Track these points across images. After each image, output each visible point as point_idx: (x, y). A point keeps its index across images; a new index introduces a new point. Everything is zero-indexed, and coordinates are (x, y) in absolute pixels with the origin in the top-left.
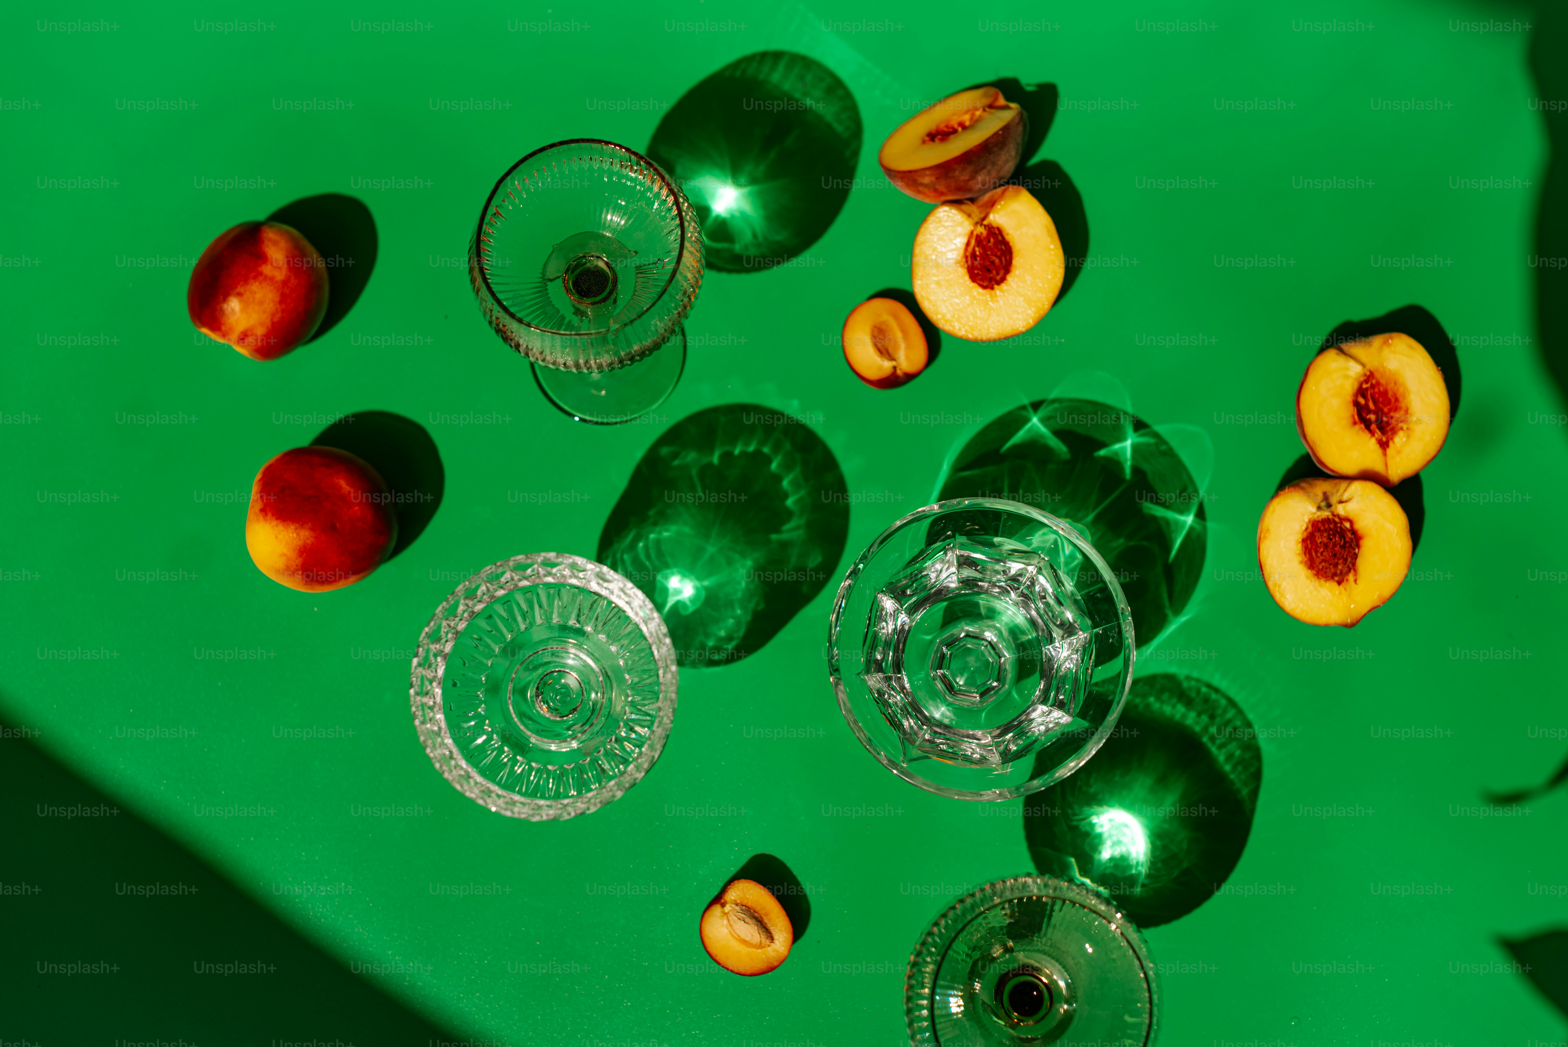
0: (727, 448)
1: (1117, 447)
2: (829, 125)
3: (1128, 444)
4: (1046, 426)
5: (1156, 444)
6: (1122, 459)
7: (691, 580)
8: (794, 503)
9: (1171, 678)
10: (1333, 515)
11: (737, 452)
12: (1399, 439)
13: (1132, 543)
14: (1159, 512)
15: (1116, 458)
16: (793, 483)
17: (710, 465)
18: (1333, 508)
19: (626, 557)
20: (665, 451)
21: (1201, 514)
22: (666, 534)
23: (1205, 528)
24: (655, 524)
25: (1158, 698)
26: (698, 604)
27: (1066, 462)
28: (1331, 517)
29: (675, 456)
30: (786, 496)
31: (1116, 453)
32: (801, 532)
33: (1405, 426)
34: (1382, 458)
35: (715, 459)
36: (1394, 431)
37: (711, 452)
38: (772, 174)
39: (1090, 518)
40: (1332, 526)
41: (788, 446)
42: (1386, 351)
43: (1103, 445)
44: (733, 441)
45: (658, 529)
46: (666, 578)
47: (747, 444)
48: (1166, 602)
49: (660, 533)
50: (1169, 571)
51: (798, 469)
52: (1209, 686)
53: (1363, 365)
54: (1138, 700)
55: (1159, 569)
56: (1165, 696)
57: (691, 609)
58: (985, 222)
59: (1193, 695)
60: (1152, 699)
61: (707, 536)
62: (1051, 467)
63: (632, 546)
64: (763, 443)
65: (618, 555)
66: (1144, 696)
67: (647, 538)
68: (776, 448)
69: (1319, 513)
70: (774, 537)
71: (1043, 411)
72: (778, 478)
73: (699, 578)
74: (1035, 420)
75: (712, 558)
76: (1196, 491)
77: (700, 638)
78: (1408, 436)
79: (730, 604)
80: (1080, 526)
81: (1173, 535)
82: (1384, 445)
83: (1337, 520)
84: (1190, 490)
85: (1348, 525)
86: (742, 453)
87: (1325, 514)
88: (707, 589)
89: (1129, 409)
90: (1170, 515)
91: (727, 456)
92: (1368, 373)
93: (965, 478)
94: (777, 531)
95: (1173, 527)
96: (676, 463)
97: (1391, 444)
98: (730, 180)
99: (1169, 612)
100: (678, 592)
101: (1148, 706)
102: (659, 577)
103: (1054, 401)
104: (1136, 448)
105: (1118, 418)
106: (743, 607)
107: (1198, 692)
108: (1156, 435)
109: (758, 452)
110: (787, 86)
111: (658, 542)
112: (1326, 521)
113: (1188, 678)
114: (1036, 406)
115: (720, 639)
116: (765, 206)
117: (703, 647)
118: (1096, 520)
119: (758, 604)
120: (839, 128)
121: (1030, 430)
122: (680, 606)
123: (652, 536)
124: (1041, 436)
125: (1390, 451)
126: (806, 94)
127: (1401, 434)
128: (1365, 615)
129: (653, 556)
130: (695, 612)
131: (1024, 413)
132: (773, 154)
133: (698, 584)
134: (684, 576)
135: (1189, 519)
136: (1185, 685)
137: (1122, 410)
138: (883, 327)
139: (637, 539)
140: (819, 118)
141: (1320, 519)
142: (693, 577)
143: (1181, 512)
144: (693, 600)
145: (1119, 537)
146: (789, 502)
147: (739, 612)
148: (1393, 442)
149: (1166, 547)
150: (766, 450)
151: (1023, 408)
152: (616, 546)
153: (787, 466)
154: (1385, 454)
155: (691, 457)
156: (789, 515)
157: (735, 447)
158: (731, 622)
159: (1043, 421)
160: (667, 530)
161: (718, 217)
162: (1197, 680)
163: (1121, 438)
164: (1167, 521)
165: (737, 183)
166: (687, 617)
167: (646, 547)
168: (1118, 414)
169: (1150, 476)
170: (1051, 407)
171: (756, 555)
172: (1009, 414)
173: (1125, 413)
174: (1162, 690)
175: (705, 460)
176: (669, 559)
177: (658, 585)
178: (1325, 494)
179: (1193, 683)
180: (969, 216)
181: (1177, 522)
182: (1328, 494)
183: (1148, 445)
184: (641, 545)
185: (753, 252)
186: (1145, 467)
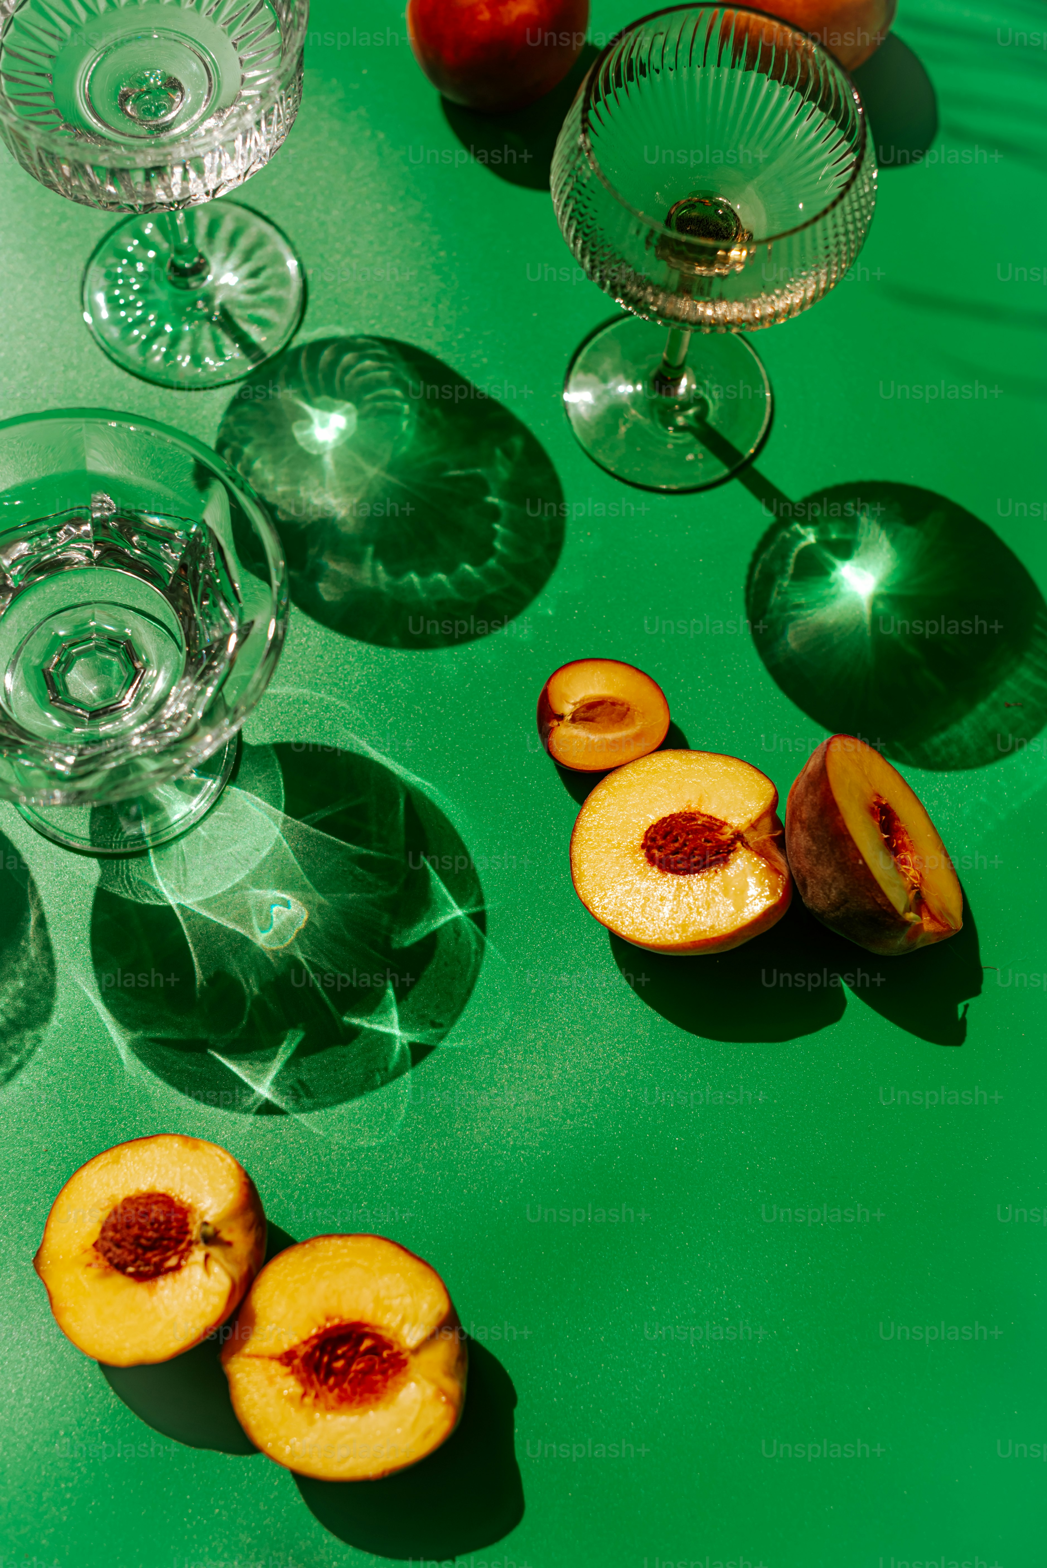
0: (505, 515)
1: (394, 1014)
2: (943, 728)
3: (396, 1031)
4: (446, 924)
5: (386, 1069)
6: (374, 1017)
7: (336, 441)
8: (411, 582)
9: (45, 1016)
10: (190, 1243)
11: (497, 526)
12: (291, 1386)
13: (249, 1004)
14: (285, 1052)
15: (378, 1009)
16: (439, 583)
17: (487, 492)
18: (202, 1244)
19: (385, 374)
20: (518, 442)
21: (268, 1109)
22: (405, 424)
23: (247, 1111)
24: (421, 413)
25: (20, 993)
26: (302, 444)
27: (388, 940)
28: (188, 1237)
29: (508, 453)
30: (422, 574)
31: (385, 1011)
32: (369, 583)
33: (308, 1400)
34: (267, 1354)
35: (491, 499)
36: (306, 1382)
37: (502, 496)
38: (881, 643)
39: (300, 956)
40: (173, 1232)
41: (491, 589)
42: (430, 1390)
43: (401, 996)
44: (512, 525)
45: (415, 416)
46: (347, 413)
47: (504, 542)
48: (152, 1035)
49: (408, 416)
50: (197, 1047)
51: (457, 596)
52: (19, 1066)
53: (416, 1351)
54: (25, 965)
55: (202, 1035)
56: (20, 1004)
57: (297, 434)
58: (739, 844)
59: (11, 1043)
60: (21, 984)
61: (390, 469)
62: (386, 919)
63: (397, 382)
64: (502, 560)
65: (389, 365)
66: (28, 975)
67: (404, 401)
68: (491, 575)
69: (199, 1223)
70: (370, 550)
71: (469, 926)
72: (449, 568)
73: (336, 450)
74: (459, 912)
75: (359, 471)
76: (303, 1110)
77: (258, 440)
78: (290, 1399)
79: (295, 481)
80: (291, 938)
81: (246, 1064)
82: (287, 1358)
83: (183, 1246)
84: (305, 1101)
85: (172, 1262)
86: (494, 533)
87: (195, 1232)
88: (319, 457)
89: (445, 1044)
90: (276, 1066)
91: (494, 513)
92: (403, 1357)
93: (395, 803)
94: (376, 555)
95: (259, 1066)
96: (498, 452)
97: (288, 1370)
98: (883, 590)
99: (139, 1034)
100: (324, 424)
101: (13, 975)
102: (349, 405)
103: (481, 944)
104: (388, 1039)
105: (434, 1025)
106: (284, 496)
107: (14, 1050)
108: (398, 1072)
109: (492, 552)
110: (1010, 684)
111: (398, 412)
112: (184, 1228)
113: (38, 1040)
114: (479, 919)
115: (250, 461)
116: (838, 628)
117: (246, 441)
118: (294, 963)
119: (284, 512)
120: (937, 740)
121: (446, 902)
122: (304, 422)
123: (406, 407)
124: (434, 916)
125: (276, 1368)
126: (995, 706)
127: (298, 1390)
128: (46, 1285)
129: (380, 404)
130: (293, 440)
131: (473, 900)
132: (912, 650)
133: (330, 446)
134: (343, 434)
135: (264, 1090)
136: (29, 1034)
137: (446, 1033)
138: (627, 721)
139: (405, 388)
140: (957, 718)
141: (189, 1220)
142: (340, 443)
143: (277, 1082)
144: (308, 439)
145: (261, 989)
146: (414, 577)
147: (280, 489)
148: (287, 1375)
149: (234, 1051)
150: (492, 562)
151: (480, 901)
152: (403, 364)
153: (464, 584)
154: (272, 1358)
155: (503, 472)
156: (396, 573)
157: (504, 526)
158: (270, 477)
159: (456, 921)
160: (409, 426)
161: (833, 566)
162: (31, 1053)
163: (404, 1022)
164: (269, 1059)
165: (877, 598)
166: (289, 428)
167: (393, 398)
168: (441, 1025)
169: (340, 1050)
170: (472, 938)
171: (351, 522)
172: (476, 880)
173: (441, 1037)
174: (29, 1001)
175: (492, 486)
176: (371, 420)
177: (337, 402)
178: (229, 1244)
179: (28, 1046)
180: (753, 826)
181: (264, 1072)
182: (229, 1250)
183: (386, 1058)
184: (398, 393)
185: (775, 598)
186: (357, 1046)
